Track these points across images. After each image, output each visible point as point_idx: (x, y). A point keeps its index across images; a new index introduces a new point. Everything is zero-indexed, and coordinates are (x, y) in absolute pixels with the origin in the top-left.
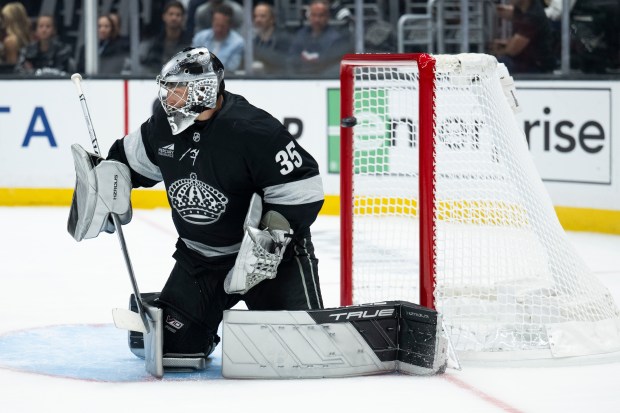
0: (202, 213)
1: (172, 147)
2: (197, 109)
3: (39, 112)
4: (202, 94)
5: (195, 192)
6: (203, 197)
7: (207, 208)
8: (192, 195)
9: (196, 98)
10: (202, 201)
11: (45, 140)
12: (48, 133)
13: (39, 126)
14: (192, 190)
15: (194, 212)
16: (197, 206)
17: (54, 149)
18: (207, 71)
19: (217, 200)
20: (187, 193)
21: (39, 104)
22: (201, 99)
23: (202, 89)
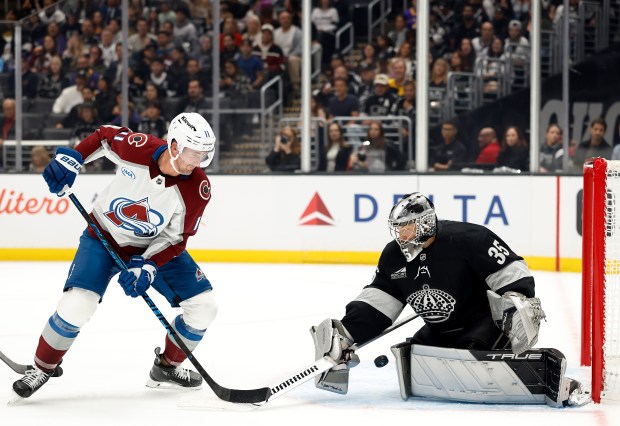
0: (435, 314)
1: (404, 270)
2: (423, 238)
3: (496, 199)
4: (426, 226)
5: (429, 299)
6: (436, 301)
7: (439, 309)
8: (426, 302)
9: (422, 230)
10: (435, 304)
11: (500, 220)
12: (502, 215)
13: (496, 210)
14: (426, 298)
15: (430, 315)
16: (431, 309)
17: (506, 227)
18: (427, 208)
19: (448, 302)
20: (422, 302)
21: (496, 194)
22: (425, 230)
23: (426, 223)
